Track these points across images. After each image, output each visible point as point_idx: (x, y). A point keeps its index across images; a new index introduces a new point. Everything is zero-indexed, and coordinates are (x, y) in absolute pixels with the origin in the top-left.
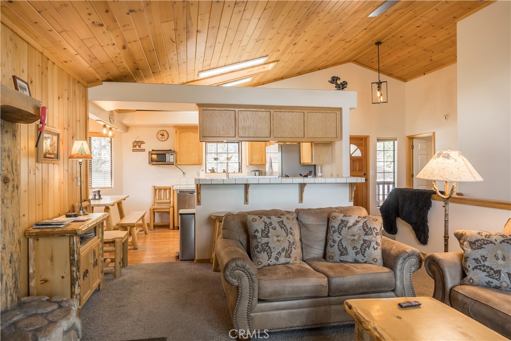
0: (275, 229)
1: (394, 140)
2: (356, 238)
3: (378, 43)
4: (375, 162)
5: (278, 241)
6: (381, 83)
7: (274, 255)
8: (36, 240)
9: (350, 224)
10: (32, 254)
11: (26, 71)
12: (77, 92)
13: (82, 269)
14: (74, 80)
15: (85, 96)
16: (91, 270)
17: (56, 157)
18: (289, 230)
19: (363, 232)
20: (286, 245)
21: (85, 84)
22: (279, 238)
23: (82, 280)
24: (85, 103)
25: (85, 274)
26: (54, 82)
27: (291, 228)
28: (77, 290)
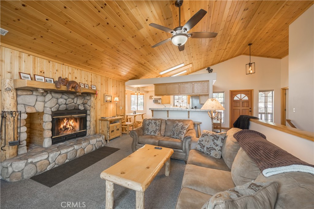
1: (272, 91)
2: (178, 130)
3: (250, 44)
4: (258, 102)
5: (152, 128)
6: (251, 64)
7: (149, 132)
8: (101, 121)
9: (179, 125)
10: (101, 124)
11: (100, 82)
12: (120, 84)
13: (111, 130)
14: (119, 81)
15: (124, 85)
16: (115, 131)
17: (111, 102)
18: (157, 125)
19: (181, 128)
20: (155, 130)
21: (124, 81)
22: (152, 127)
23: (110, 132)
24: (124, 86)
25: (113, 131)
26: (110, 83)
27: (159, 125)
28: (108, 134)
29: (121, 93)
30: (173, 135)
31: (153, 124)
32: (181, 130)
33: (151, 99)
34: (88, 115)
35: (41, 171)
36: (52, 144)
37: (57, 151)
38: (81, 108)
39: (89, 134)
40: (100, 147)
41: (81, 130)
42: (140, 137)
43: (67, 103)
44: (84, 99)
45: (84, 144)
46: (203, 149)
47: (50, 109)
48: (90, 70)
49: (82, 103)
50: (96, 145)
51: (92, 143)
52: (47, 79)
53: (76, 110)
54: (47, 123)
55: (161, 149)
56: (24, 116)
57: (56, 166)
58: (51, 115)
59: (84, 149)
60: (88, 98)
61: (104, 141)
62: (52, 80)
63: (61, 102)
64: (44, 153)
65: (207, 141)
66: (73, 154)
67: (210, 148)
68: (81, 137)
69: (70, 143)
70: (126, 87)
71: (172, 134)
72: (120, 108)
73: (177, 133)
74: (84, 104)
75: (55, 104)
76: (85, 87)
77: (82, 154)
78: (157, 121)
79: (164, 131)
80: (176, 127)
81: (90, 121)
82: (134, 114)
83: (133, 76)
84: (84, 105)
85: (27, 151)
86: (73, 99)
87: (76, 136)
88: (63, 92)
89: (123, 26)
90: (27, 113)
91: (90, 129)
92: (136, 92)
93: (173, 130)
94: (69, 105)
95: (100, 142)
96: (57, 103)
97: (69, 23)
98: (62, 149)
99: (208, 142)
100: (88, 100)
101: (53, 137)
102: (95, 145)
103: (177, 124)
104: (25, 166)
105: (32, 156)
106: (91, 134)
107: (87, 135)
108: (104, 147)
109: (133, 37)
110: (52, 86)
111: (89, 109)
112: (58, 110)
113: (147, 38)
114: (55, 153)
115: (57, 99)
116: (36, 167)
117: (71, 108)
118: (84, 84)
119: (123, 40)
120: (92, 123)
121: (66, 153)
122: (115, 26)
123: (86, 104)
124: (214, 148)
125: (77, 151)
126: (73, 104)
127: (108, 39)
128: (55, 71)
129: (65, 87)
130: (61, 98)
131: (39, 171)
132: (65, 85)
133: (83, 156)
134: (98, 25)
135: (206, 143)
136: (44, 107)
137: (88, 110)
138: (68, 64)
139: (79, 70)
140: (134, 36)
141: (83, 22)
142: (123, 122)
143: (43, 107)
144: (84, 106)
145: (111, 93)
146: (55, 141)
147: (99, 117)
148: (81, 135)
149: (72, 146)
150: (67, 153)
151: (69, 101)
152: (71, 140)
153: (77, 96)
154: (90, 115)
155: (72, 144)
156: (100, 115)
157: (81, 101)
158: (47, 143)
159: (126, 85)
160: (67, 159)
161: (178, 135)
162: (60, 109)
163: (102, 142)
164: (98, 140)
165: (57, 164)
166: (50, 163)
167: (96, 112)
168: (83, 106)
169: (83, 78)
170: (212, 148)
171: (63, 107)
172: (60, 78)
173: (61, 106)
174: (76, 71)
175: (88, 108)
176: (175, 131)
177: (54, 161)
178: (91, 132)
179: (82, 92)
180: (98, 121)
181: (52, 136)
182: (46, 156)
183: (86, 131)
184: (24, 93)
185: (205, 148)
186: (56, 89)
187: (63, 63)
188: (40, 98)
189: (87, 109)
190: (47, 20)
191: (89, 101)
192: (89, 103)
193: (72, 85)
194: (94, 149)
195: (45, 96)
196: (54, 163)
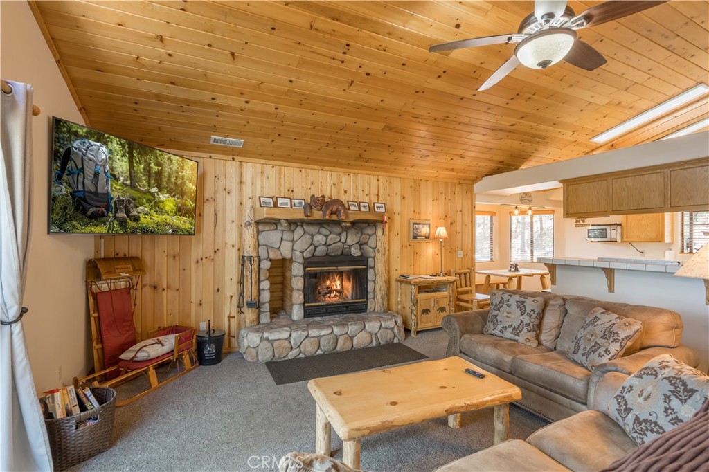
0: (509, 306)
2: (592, 338)
5: (507, 317)
7: (499, 327)
8: (401, 284)
9: (599, 322)
10: (400, 291)
11: (399, 193)
12: (458, 190)
13: (420, 307)
14: (453, 184)
15: (470, 192)
16: (434, 311)
17: (428, 238)
18: (528, 311)
19: (601, 334)
20: (516, 324)
21: (471, 183)
22: (509, 315)
23: (419, 313)
24: (470, 196)
25: (426, 311)
26: (427, 192)
27: (533, 311)
28: (413, 317)
29: (459, 214)
30: (574, 353)
31: (514, 306)
32: (601, 341)
33: (580, 226)
34: (371, 268)
35: (280, 358)
36: (304, 317)
37: (304, 330)
38: (356, 252)
39: (371, 310)
40: (387, 341)
41: (357, 299)
42: (466, 336)
43: (328, 243)
44: (362, 234)
45: (352, 328)
46: (624, 419)
47: (300, 254)
48: (374, 171)
49: (358, 243)
50: (379, 336)
51: (370, 330)
52: (295, 201)
53: (344, 258)
54: (296, 278)
55: (482, 376)
56: (266, 265)
57: (301, 356)
58: (303, 264)
59: (352, 338)
60: (369, 231)
61: (399, 330)
62: (303, 201)
63: (318, 241)
64: (285, 329)
65: (645, 394)
66: (329, 342)
67: (646, 421)
68: (356, 313)
69: (329, 320)
70: (477, 197)
71: (573, 350)
72: (456, 255)
73: (585, 349)
74: (361, 245)
75: (308, 246)
76: (360, 210)
77: (347, 347)
78: (529, 301)
79: (554, 333)
80: (591, 327)
81: (374, 281)
82: (510, 271)
83: (494, 165)
84: (362, 247)
85: (269, 321)
86: (339, 235)
87: (345, 309)
88: (320, 223)
89: (404, 65)
90: (270, 260)
91: (374, 298)
92: (516, 207)
93: (579, 336)
94: (331, 246)
95: (389, 331)
96: (312, 244)
97: (304, 101)
98: (312, 328)
99: (646, 399)
100: (370, 235)
101: (306, 305)
102: (376, 334)
103: (596, 317)
104: (260, 342)
105: (272, 328)
106: (376, 311)
107: (368, 311)
108: (399, 344)
109: (439, 77)
110: (299, 215)
111: (372, 255)
112: (313, 255)
113: (482, 63)
114: (299, 333)
115: (312, 236)
116: (272, 349)
117: (336, 253)
118: (360, 203)
119: (417, 92)
120: (378, 286)
121: (317, 337)
122: (385, 73)
123: (366, 243)
124: (661, 428)
125: (337, 338)
126: (340, 244)
127: (382, 101)
128: (309, 185)
129: (321, 212)
130: (319, 233)
131: (277, 356)
132: (321, 210)
133: (348, 351)
134: (351, 85)
135: (641, 400)
136: (293, 250)
137: (370, 257)
138: (331, 167)
139: (351, 175)
140: (441, 73)
141: (324, 91)
142: (462, 293)
143: (291, 250)
144: (361, 249)
145: (430, 217)
146: (309, 312)
147: (395, 275)
148: (356, 308)
149: (329, 326)
150: (319, 337)
151: (331, 239)
152: (336, 316)
153: (346, 229)
154: (373, 268)
155: (332, 322)
156: (398, 269)
157: (354, 237)
158: (297, 313)
159: (475, 192)
160: (319, 348)
161: (586, 355)
162: (316, 254)
163: (394, 333)
164: (383, 325)
165: (304, 354)
166: (292, 349)
167: (388, 262)
168: (359, 248)
169: (360, 191)
170: (656, 423)
171: (321, 251)
172: (313, 196)
173: (318, 249)
174: (345, 178)
175: (371, 253)
176: (582, 341)
177: (299, 347)
178: (376, 306)
179: (352, 220)
180: (394, 284)
181: (304, 303)
182: (286, 335)
183: (367, 302)
184: (267, 228)
185: (631, 418)
186: (305, 218)
187: (321, 168)
188: (287, 235)
189: (368, 256)
190: (276, 109)
191: (371, 238)
192: (371, 242)
193: (331, 208)
194: (374, 343)
195: (293, 231)
196: (298, 349)
